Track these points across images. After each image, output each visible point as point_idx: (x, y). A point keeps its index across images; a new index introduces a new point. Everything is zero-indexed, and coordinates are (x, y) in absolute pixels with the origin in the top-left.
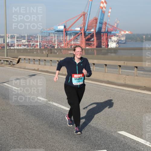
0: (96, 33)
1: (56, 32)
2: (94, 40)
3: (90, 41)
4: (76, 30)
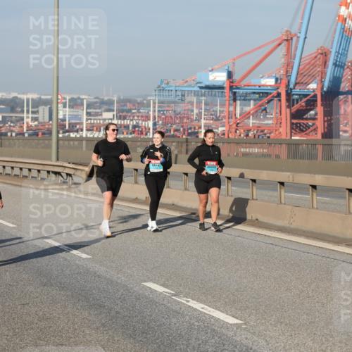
0: (322, 95)
1: (203, 91)
2: (316, 114)
3: (303, 119)
4: (263, 86)
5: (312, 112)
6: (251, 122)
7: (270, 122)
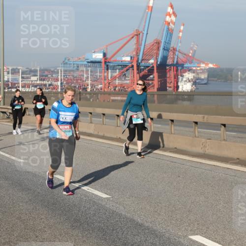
0: (157, 67)
1: (89, 64)
2: (154, 77)
3: (146, 80)
4: (124, 61)
5: (152, 76)
6: (117, 82)
7: (128, 82)
